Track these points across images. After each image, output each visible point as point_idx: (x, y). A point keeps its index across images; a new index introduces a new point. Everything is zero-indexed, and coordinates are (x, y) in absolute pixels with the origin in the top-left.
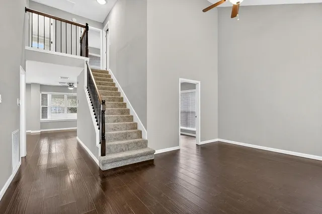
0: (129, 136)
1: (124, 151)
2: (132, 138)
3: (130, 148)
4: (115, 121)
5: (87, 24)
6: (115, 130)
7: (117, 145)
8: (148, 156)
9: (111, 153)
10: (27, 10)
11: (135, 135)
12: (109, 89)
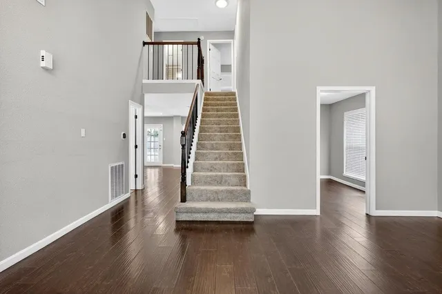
0: (226, 181)
1: (211, 201)
2: (229, 185)
3: (220, 197)
4: (216, 159)
5: (199, 39)
6: (211, 171)
7: (202, 190)
8: (243, 215)
9: (193, 200)
10: (145, 44)
11: (235, 180)
12: (227, 116)
